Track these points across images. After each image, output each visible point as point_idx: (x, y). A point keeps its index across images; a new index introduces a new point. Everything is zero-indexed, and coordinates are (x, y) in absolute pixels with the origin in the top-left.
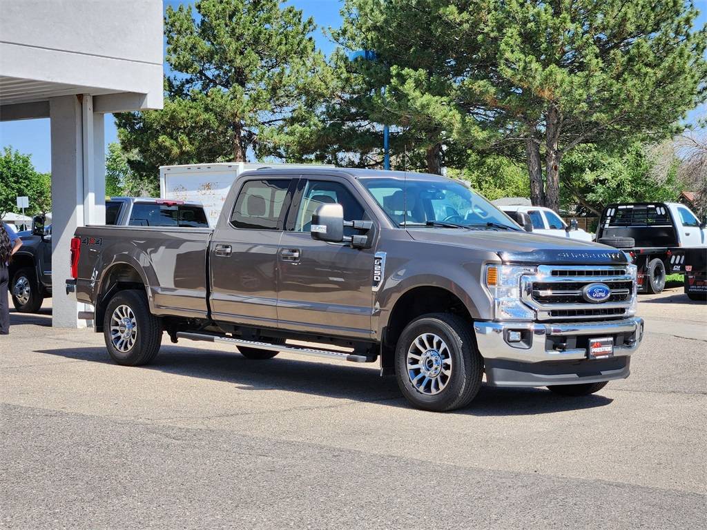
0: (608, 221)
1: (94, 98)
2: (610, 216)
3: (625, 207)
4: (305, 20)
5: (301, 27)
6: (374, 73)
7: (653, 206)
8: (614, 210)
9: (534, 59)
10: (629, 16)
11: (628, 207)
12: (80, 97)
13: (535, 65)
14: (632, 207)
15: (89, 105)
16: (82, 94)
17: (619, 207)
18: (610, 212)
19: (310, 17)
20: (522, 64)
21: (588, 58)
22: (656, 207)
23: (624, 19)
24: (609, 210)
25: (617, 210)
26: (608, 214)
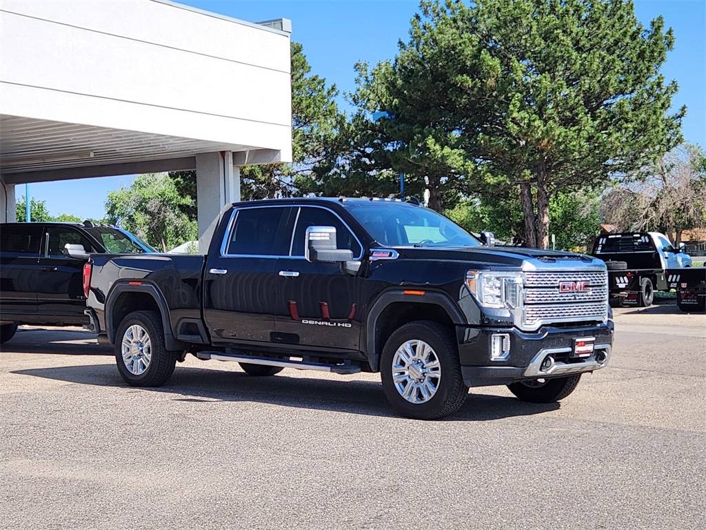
0: (600, 249)
1: (234, 154)
2: (602, 244)
3: (614, 236)
4: (328, 86)
5: (325, 93)
6: (397, 131)
7: (638, 235)
8: (605, 239)
9: (538, 118)
10: (612, 81)
11: (618, 236)
12: (223, 153)
13: (537, 123)
14: (620, 236)
15: (230, 159)
16: (224, 152)
17: (610, 237)
18: (602, 241)
19: (333, 84)
20: (526, 121)
21: (580, 116)
22: (641, 236)
23: (607, 84)
24: (601, 239)
25: (608, 239)
26: (600, 243)
